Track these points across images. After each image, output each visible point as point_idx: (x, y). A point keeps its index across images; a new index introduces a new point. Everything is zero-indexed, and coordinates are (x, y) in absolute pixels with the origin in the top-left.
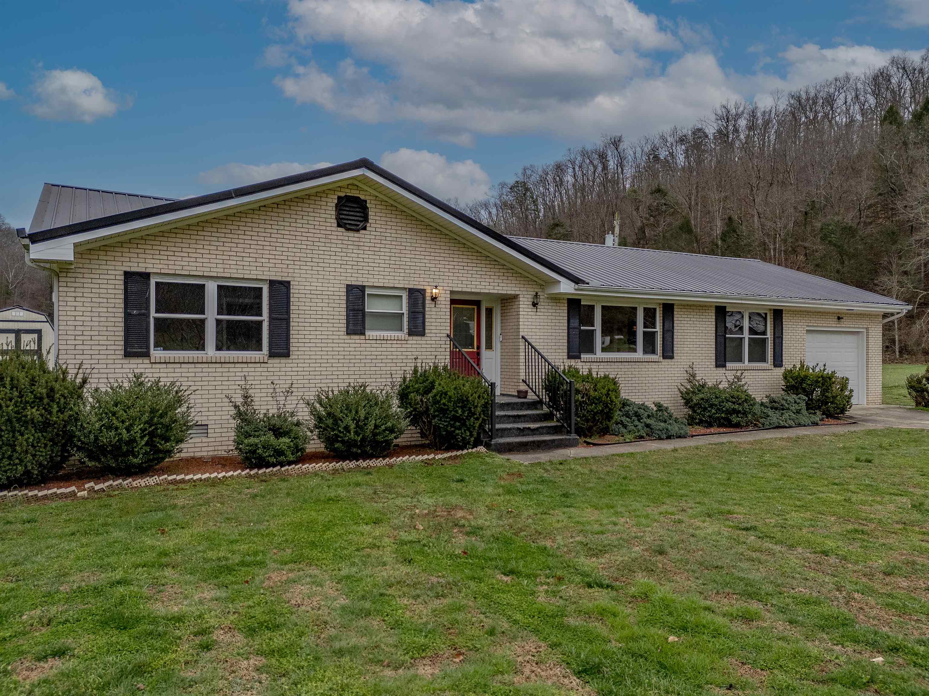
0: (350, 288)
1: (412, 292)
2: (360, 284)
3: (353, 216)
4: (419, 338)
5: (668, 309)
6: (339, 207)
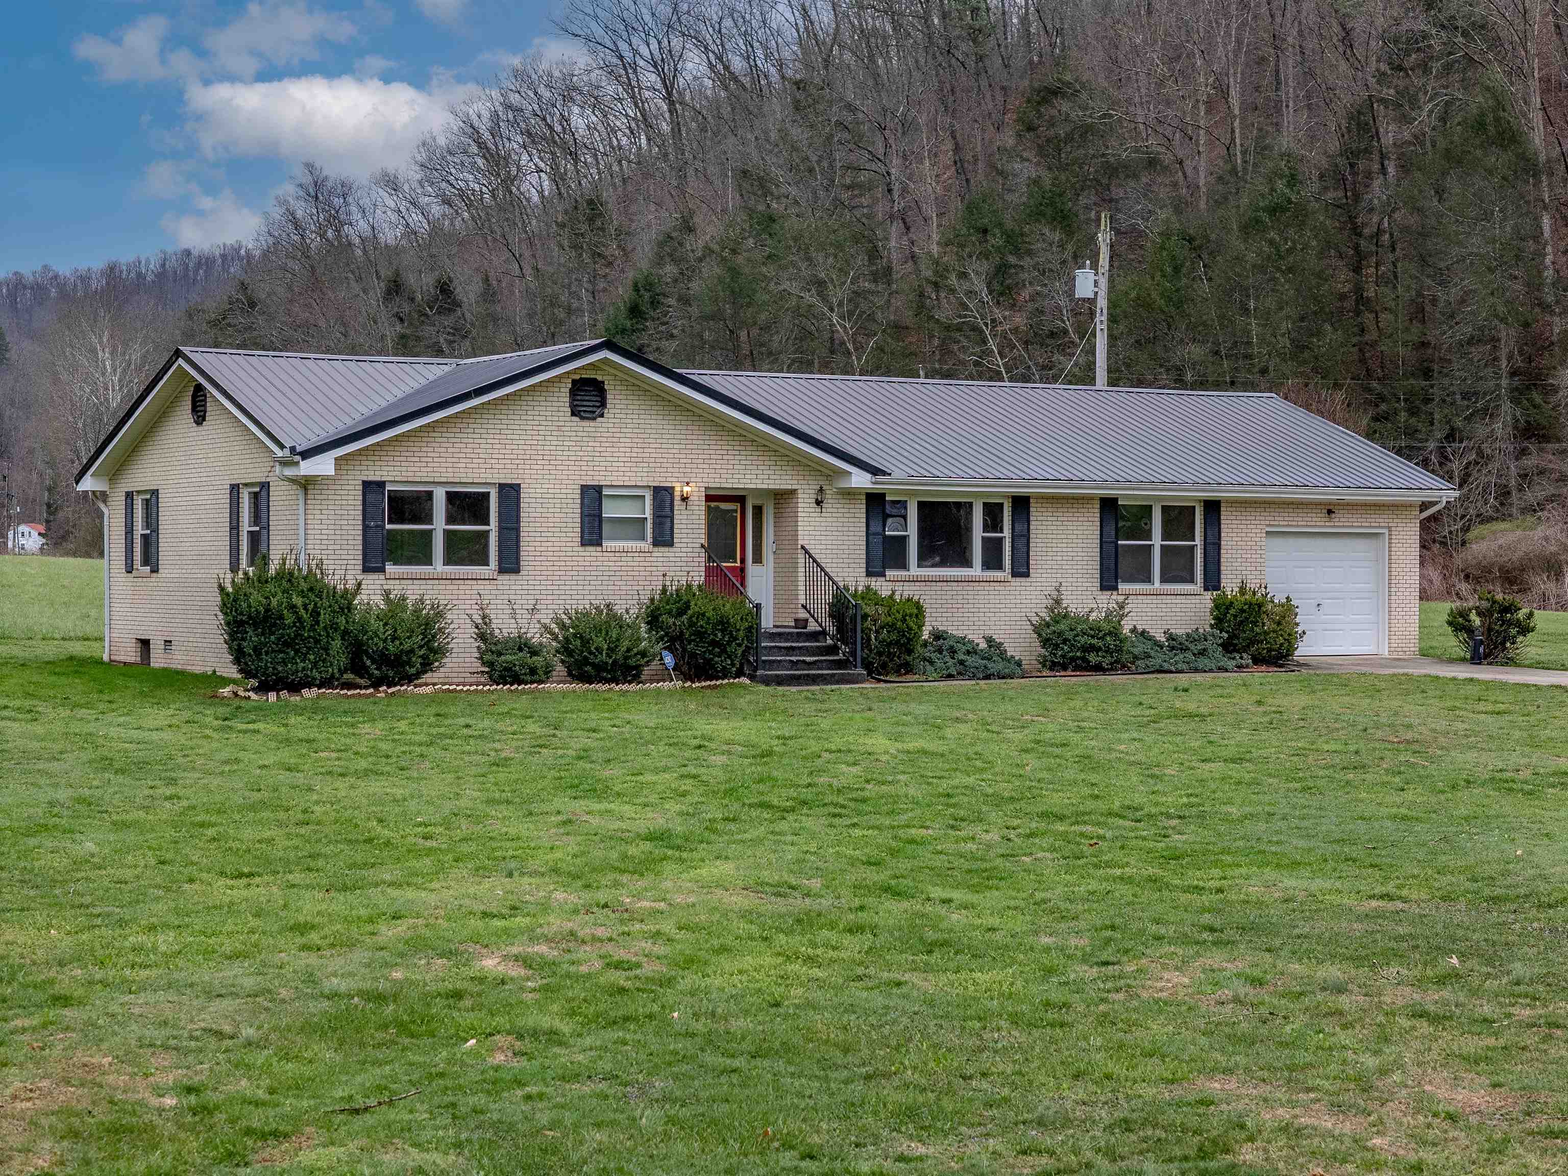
0: (584, 489)
1: (657, 491)
2: (597, 483)
3: (589, 401)
4: (666, 549)
5: (1021, 504)
6: (573, 393)
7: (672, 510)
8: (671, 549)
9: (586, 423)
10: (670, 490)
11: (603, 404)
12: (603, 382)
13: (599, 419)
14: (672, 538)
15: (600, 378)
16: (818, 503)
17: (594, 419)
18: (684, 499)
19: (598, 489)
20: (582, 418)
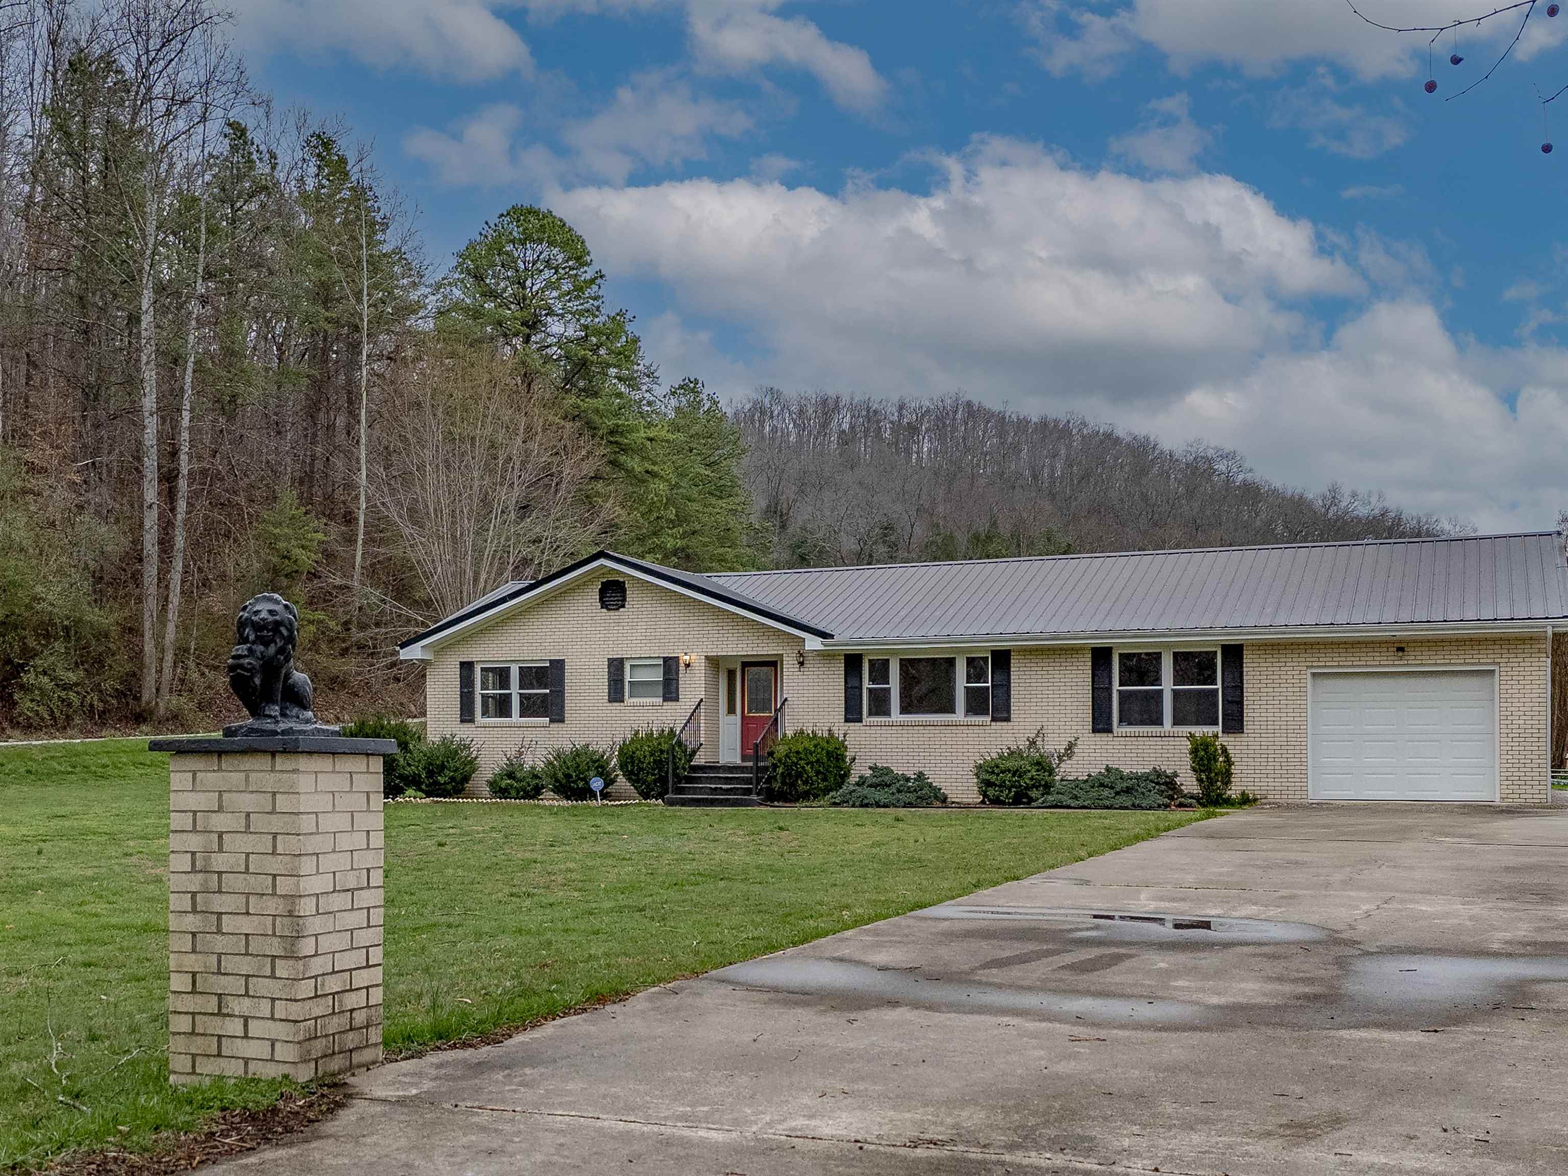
0: (611, 661)
1: (666, 660)
2: (619, 656)
3: (611, 598)
4: (674, 703)
5: (1002, 659)
6: (603, 592)
7: (677, 674)
8: (678, 703)
9: (612, 613)
10: (677, 659)
11: (624, 600)
12: (624, 582)
13: (622, 610)
14: (678, 695)
15: (621, 580)
16: (802, 664)
17: (618, 609)
18: (688, 665)
19: (621, 661)
20: (609, 610)
